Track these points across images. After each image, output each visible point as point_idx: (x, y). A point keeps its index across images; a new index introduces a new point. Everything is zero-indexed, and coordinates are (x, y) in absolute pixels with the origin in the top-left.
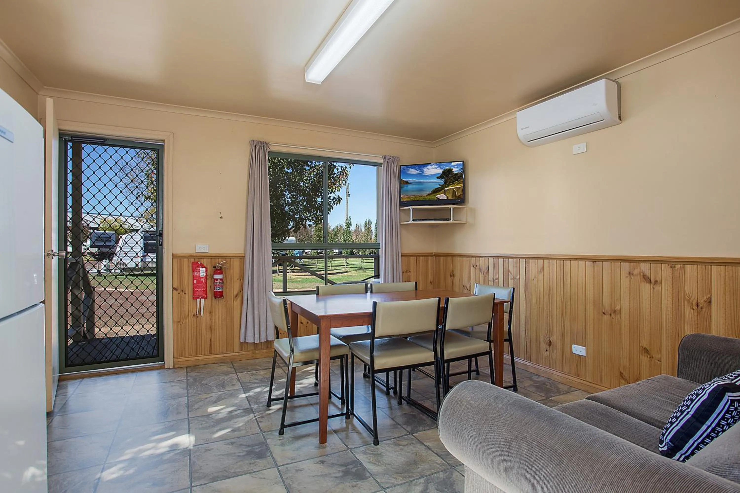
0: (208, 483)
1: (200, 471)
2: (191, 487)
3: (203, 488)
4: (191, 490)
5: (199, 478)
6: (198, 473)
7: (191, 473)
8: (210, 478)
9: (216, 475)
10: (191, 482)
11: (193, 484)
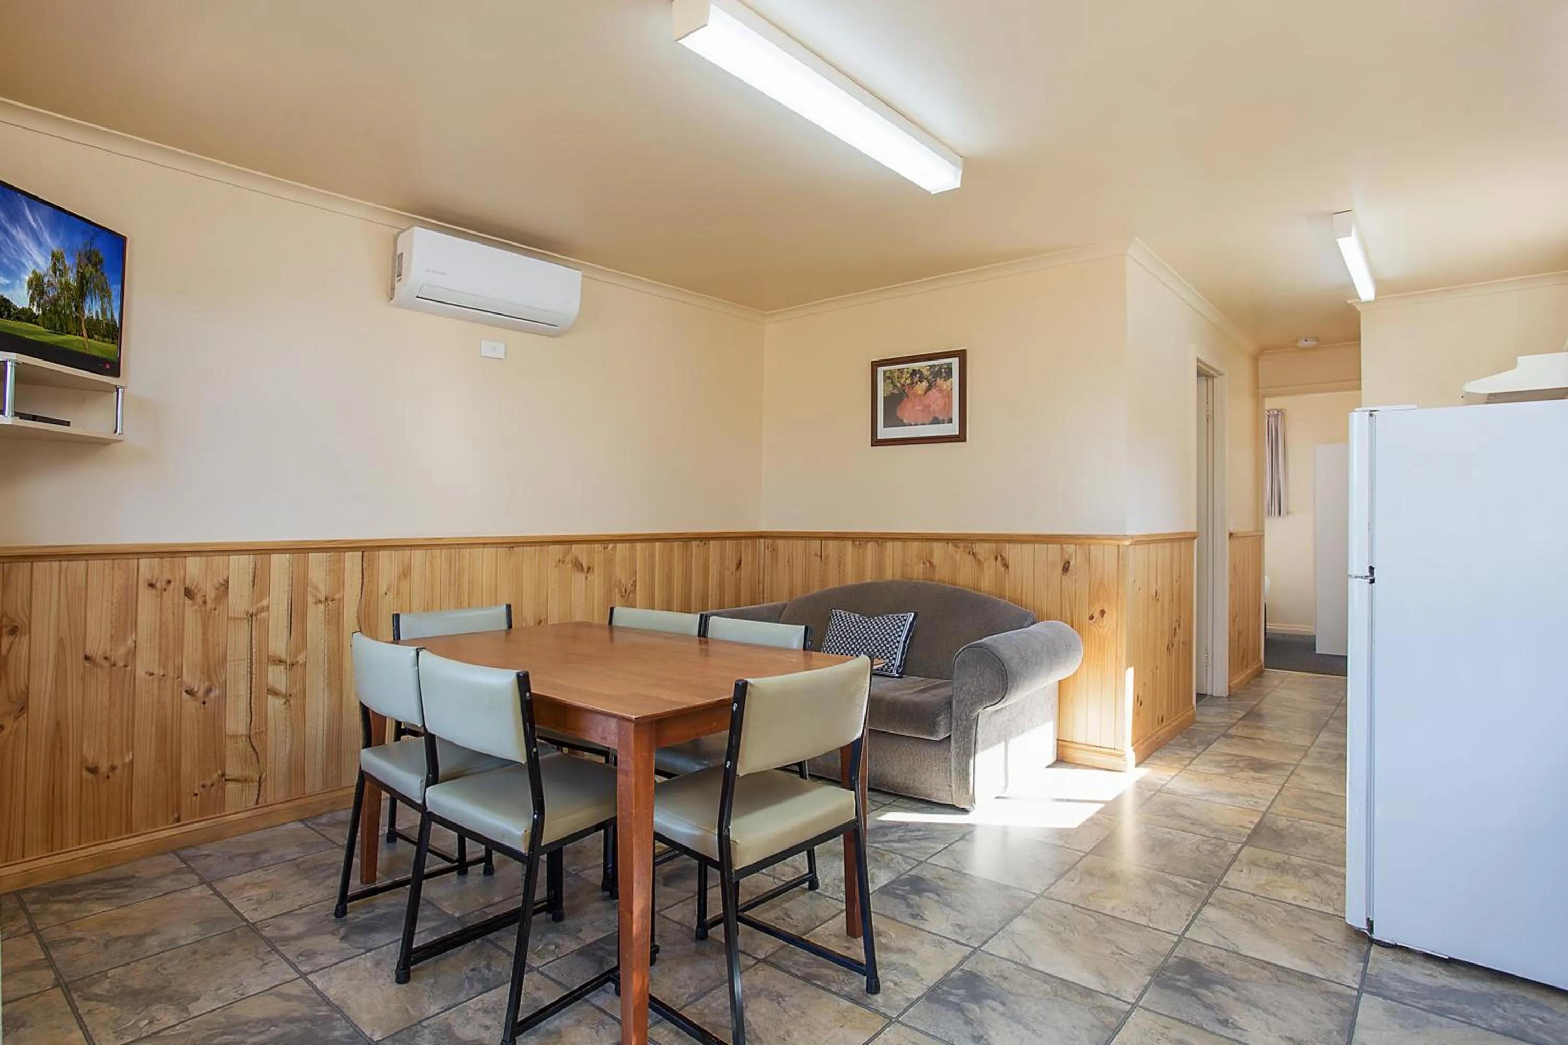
0: (1104, 994)
1: (1097, 1023)
2: (1134, 1006)
3: (1117, 992)
4: (1138, 1000)
5: (1110, 1010)
6: (1104, 1022)
7: (1116, 1031)
8: (1093, 998)
9: (1078, 999)
10: (1128, 1013)
11: (1129, 1007)
